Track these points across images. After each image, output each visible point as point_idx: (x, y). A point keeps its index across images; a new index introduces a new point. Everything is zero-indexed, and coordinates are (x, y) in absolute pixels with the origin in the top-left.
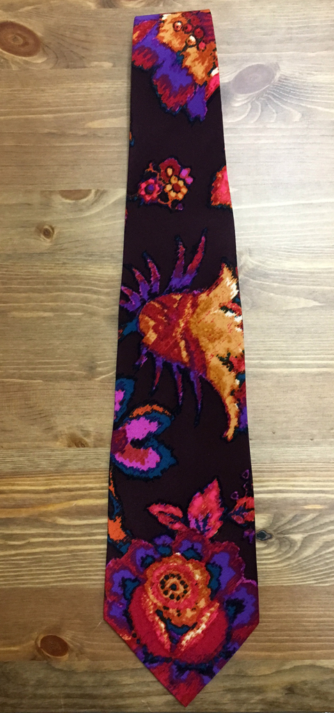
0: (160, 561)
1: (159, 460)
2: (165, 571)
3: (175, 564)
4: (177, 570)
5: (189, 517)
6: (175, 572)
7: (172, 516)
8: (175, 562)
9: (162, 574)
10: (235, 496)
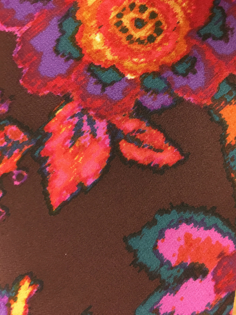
0: (163, 67)
1: (160, 243)
2: (154, 48)
3: (135, 60)
4: (132, 50)
5: (108, 141)
6: (136, 47)
7: (139, 144)
8: (137, 64)
9: (160, 44)
10: (19, 177)
